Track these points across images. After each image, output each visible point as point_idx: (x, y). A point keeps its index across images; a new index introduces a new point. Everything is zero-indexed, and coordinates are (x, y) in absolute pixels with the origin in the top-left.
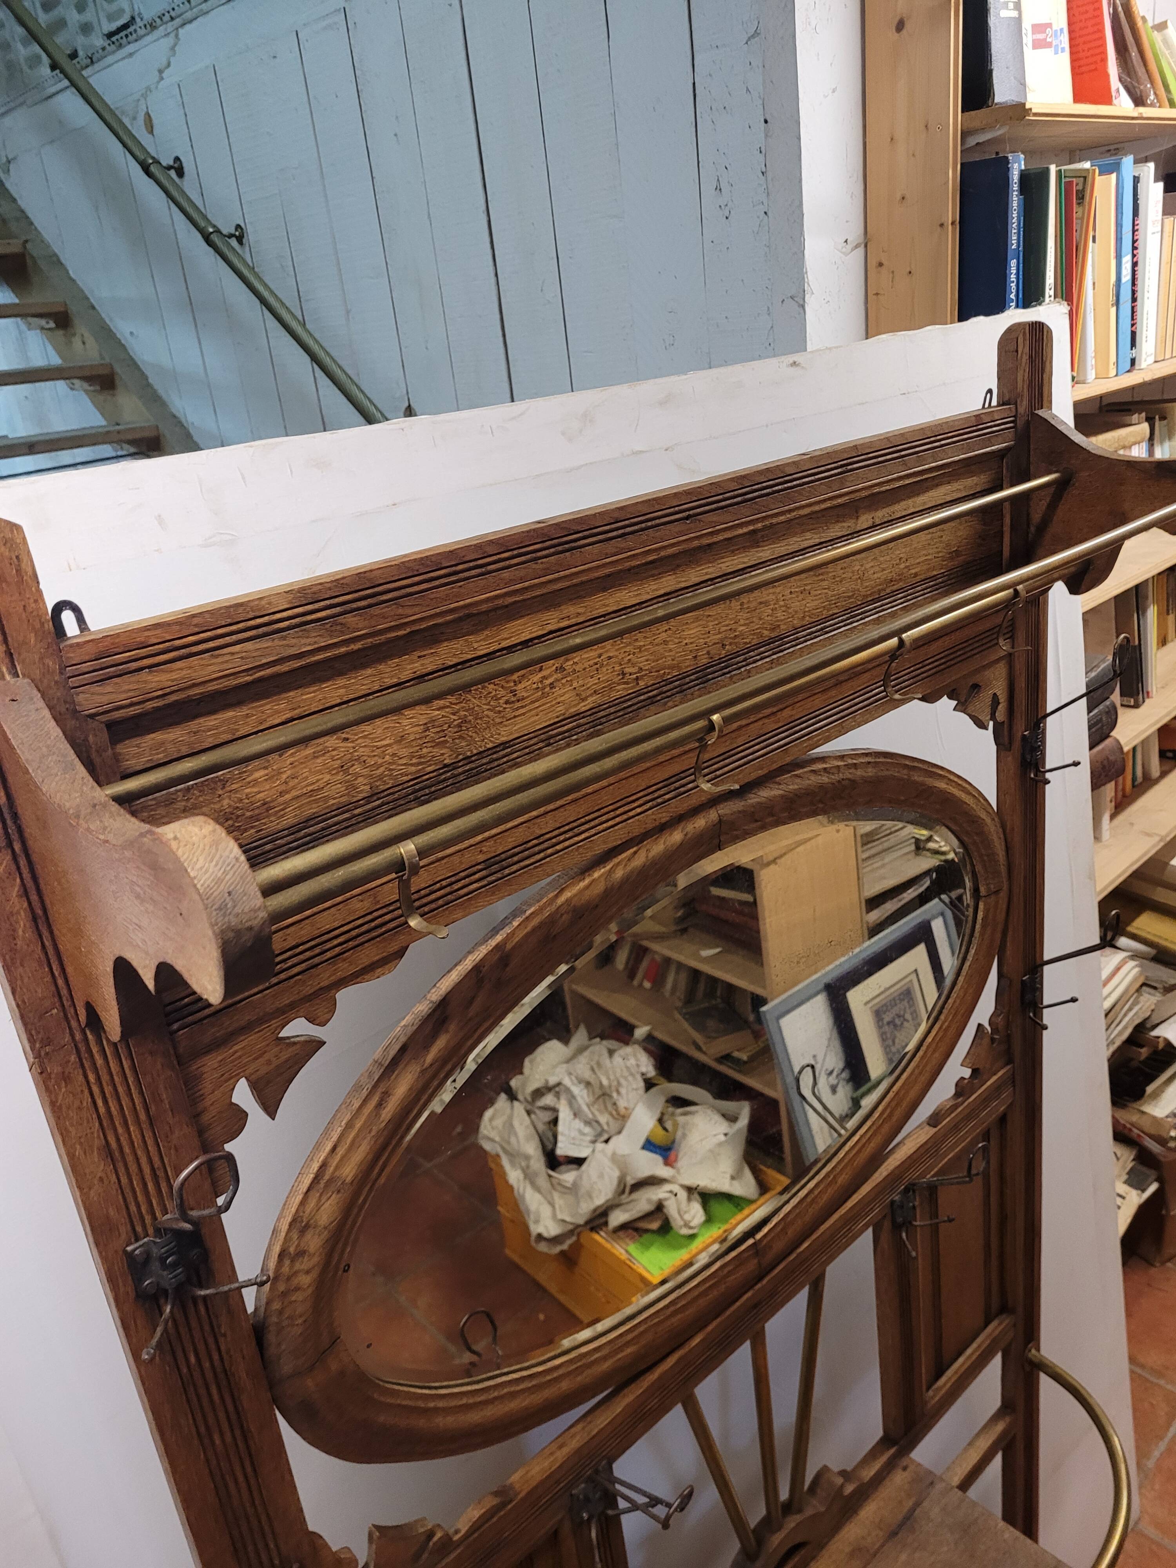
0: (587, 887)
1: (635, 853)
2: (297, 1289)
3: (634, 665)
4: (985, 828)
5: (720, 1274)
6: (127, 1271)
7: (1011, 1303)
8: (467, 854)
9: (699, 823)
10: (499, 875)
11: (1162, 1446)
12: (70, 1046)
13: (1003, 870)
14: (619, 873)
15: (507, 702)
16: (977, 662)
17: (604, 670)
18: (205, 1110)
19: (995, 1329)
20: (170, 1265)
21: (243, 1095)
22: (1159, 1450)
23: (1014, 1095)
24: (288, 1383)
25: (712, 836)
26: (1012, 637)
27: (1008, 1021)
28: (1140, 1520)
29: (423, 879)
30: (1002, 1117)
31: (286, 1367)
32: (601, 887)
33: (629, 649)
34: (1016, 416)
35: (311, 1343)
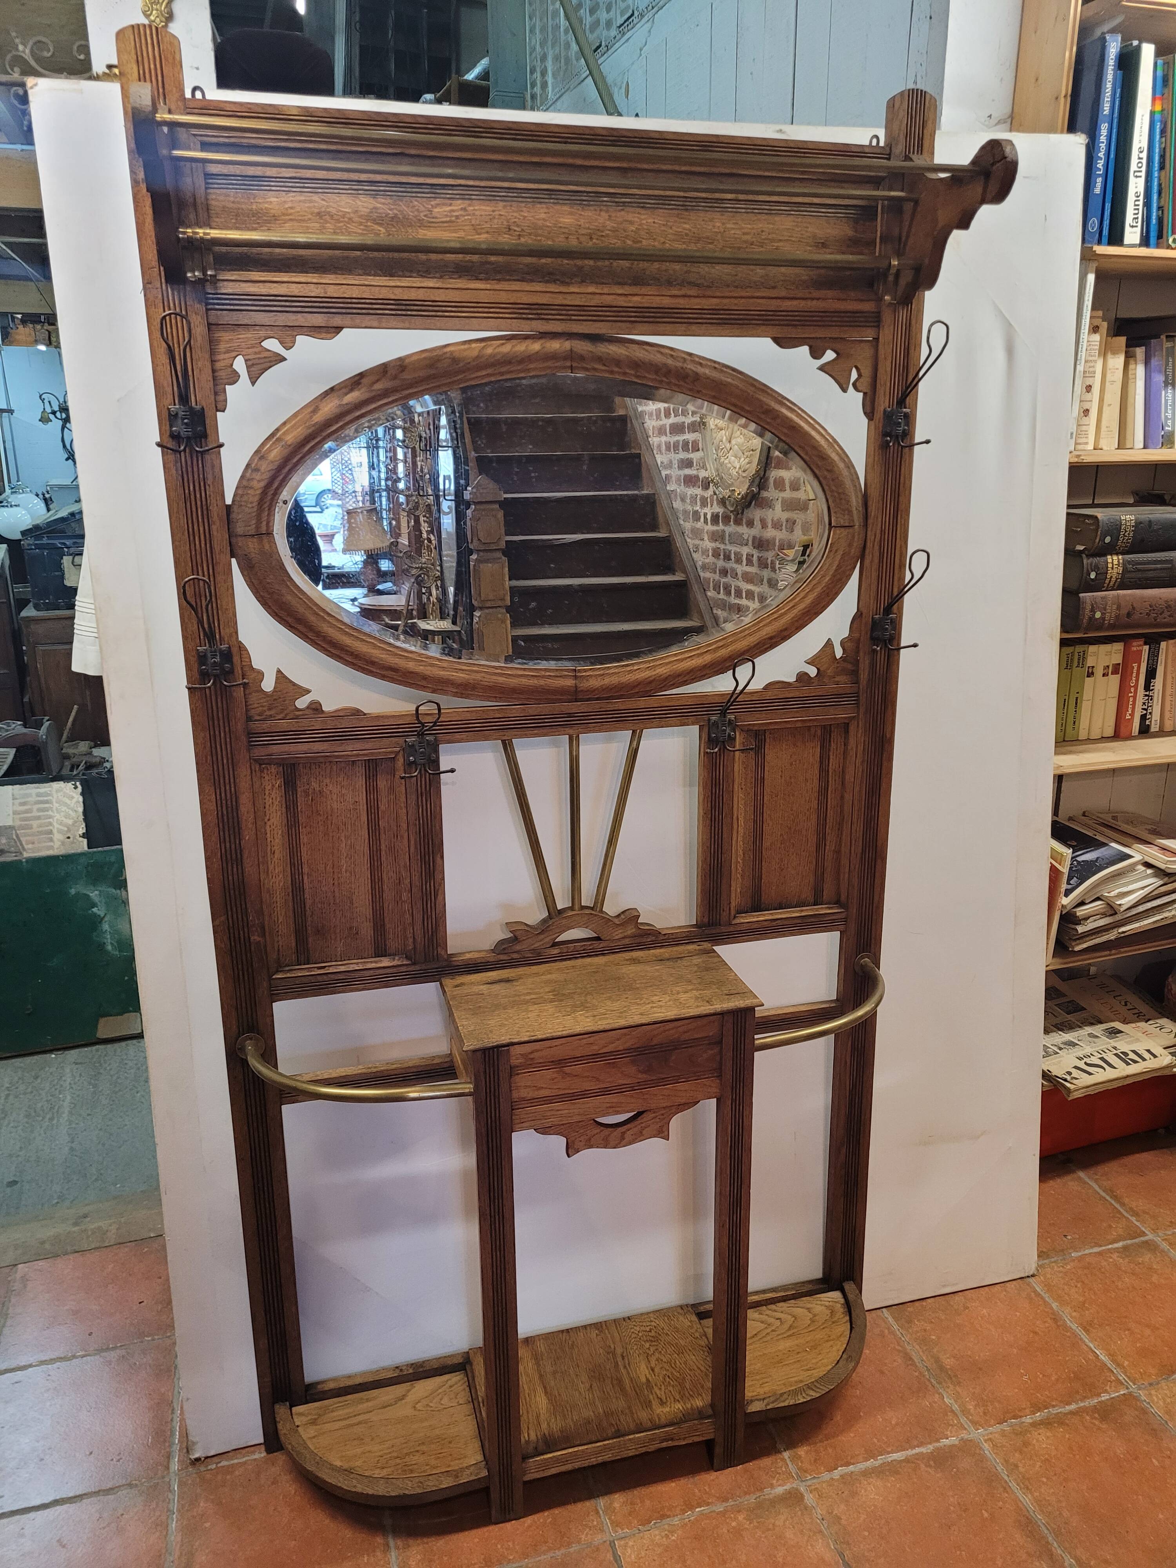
0: (465, 350)
1: (503, 344)
2: (251, 488)
3: (518, 226)
4: (836, 469)
5: (543, 673)
6: (167, 418)
7: (843, 898)
8: (384, 290)
9: (555, 345)
10: (404, 313)
11: (1096, 1250)
12: (159, 290)
13: (855, 512)
14: (489, 351)
15: (425, 216)
16: (834, 332)
17: (496, 221)
18: (219, 361)
19: (822, 910)
20: (186, 424)
21: (239, 364)
22: (1091, 1251)
23: (858, 713)
24: (240, 539)
25: (565, 359)
26: (878, 327)
27: (858, 647)
28: (1033, 1276)
29: (355, 292)
30: (845, 727)
31: (240, 529)
32: (475, 353)
33: (515, 214)
34: (890, 154)
35: (254, 522)
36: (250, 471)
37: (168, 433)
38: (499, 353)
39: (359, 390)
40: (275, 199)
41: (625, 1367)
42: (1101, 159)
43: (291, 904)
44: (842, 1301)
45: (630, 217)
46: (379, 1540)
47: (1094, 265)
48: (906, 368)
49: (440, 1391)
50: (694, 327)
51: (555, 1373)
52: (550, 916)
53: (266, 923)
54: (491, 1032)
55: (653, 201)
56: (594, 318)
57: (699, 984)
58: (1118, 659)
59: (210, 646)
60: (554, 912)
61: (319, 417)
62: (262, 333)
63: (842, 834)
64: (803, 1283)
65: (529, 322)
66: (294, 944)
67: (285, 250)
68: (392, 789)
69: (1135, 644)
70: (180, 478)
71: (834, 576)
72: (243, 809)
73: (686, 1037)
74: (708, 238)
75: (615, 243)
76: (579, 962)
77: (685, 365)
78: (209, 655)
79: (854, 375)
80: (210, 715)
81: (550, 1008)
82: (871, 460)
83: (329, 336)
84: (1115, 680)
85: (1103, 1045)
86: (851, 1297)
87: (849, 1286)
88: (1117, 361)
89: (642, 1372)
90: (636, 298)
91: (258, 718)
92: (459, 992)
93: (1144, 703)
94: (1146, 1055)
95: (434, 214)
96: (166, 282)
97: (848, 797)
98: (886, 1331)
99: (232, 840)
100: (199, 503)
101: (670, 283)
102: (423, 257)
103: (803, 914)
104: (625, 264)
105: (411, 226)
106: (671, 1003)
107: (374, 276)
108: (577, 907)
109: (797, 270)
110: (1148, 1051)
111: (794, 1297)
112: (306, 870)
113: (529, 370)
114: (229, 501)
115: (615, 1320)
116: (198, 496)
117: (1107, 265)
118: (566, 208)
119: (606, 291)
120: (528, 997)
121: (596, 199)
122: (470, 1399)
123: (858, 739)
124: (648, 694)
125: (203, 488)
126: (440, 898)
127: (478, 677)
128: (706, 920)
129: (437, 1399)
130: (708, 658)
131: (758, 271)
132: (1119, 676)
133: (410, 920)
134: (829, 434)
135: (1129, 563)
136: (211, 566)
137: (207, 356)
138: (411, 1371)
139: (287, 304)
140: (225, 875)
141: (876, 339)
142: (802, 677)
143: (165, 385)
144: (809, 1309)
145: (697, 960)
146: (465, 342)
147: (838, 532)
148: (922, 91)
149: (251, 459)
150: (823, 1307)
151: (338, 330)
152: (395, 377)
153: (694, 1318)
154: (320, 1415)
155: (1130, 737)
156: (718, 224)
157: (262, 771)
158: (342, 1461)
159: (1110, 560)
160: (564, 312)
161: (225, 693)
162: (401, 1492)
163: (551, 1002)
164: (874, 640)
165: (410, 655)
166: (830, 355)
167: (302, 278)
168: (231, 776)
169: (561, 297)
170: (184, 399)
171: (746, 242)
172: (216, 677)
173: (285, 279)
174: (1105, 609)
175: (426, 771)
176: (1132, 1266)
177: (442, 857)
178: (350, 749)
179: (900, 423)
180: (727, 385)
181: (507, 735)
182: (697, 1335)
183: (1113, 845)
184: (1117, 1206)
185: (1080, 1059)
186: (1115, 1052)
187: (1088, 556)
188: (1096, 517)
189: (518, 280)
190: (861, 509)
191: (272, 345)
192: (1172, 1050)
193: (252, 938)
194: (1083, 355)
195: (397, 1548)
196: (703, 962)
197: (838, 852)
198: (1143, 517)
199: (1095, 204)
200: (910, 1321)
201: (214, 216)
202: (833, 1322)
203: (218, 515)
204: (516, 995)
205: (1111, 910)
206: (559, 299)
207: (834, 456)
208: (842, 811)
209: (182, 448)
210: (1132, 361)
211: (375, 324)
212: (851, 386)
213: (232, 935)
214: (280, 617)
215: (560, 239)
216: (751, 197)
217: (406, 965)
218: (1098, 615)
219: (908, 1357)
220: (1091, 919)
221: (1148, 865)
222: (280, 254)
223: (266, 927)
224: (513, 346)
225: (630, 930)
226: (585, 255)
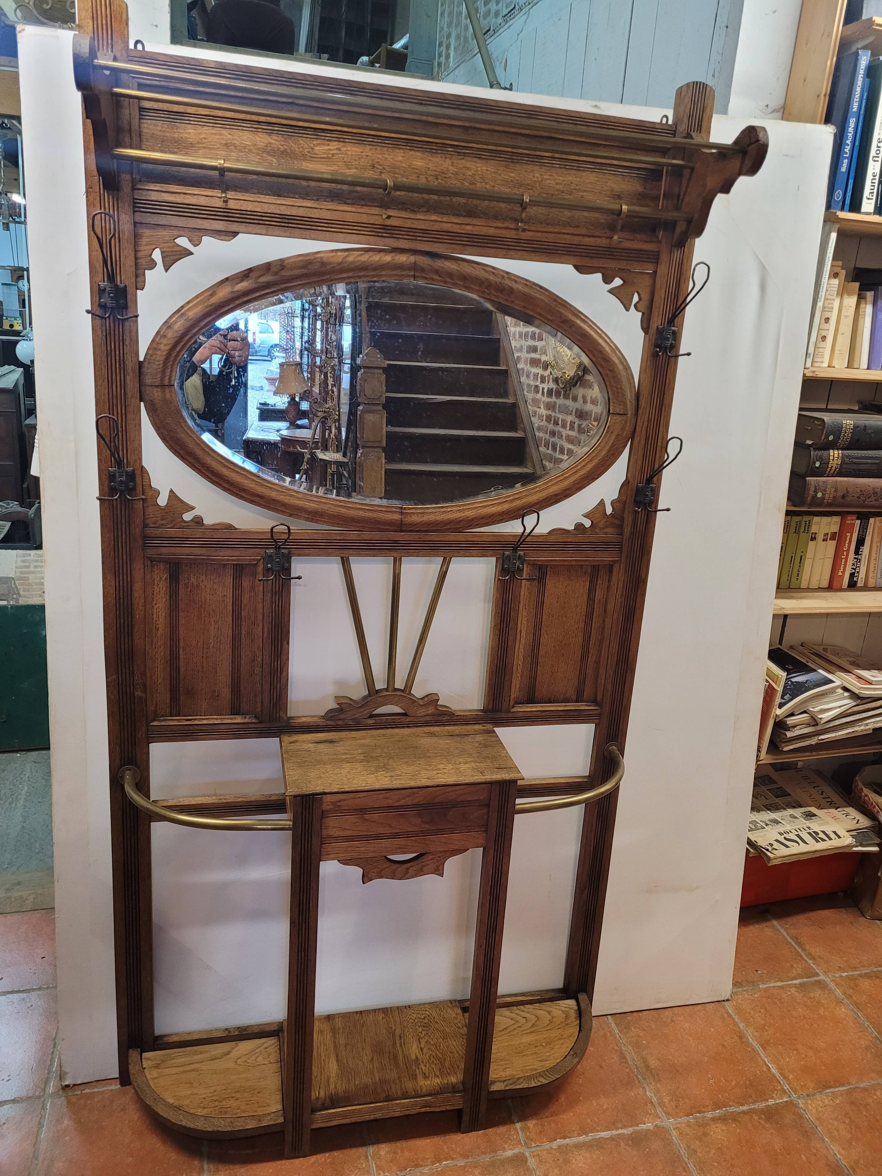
0: (332, 257)
1: (362, 254)
2: (159, 350)
3: (380, 165)
4: (616, 369)
5: (376, 508)
6: (97, 292)
7: (599, 698)
8: (272, 206)
9: (402, 258)
10: (286, 225)
11: (779, 984)
12: (98, 194)
13: (628, 404)
14: (351, 259)
15: (308, 152)
16: (623, 265)
17: (363, 160)
18: (141, 251)
19: (582, 706)
20: (111, 297)
21: (157, 255)
22: (775, 984)
23: (621, 557)
24: (148, 388)
25: (409, 269)
26: (657, 263)
27: (624, 508)
28: (728, 1000)
29: (249, 207)
30: (610, 568)
31: (148, 380)
32: (340, 260)
33: (379, 156)
34: (675, 131)
35: (159, 376)
36: (159, 337)
37: (97, 303)
38: (358, 261)
39: (247, 281)
40: (193, 131)
41: (401, 1045)
42: (848, 145)
43: (168, 669)
44: (576, 1008)
45: (468, 164)
46: (196, 1163)
47: (837, 226)
48: (677, 296)
49: (257, 1051)
50: (512, 253)
51: (346, 1045)
52: (370, 695)
53: (148, 683)
54: (310, 782)
55: (487, 154)
56: (435, 240)
57: (478, 757)
58: (835, 528)
59: (118, 468)
60: (372, 691)
61: (214, 300)
62: (176, 233)
63: (601, 650)
64: (547, 991)
65: (383, 239)
66: (168, 701)
67: (198, 170)
68: (253, 588)
69: (849, 518)
70: (104, 338)
71: (609, 451)
72: (136, 595)
73: (461, 798)
74: (528, 185)
75: (454, 183)
76: (389, 731)
77: (503, 281)
78: (117, 475)
79: (636, 298)
80: (115, 520)
81: (359, 767)
82: (644, 364)
83: (227, 238)
84: (832, 544)
85: (800, 824)
86: (582, 1005)
87: (582, 997)
88: (851, 301)
89: (413, 1050)
90: (468, 227)
91: (152, 526)
92: (292, 747)
93: (854, 564)
94: (833, 836)
95: (315, 151)
96: (104, 188)
97: (608, 621)
98: (609, 1034)
99: (126, 618)
100: (118, 358)
101: (496, 217)
102: (304, 183)
103: (567, 708)
104: (463, 200)
105: (296, 158)
106: (453, 771)
107: (266, 195)
108: (390, 689)
109: (597, 215)
110: (835, 832)
111: (540, 1001)
112: (182, 644)
113: (381, 276)
114: (141, 359)
115: (398, 1007)
116: (117, 353)
117: (846, 226)
118: (418, 154)
119: (445, 219)
120: (344, 757)
121: (443, 149)
122: (279, 1060)
123: (619, 577)
124: (457, 530)
125: (121, 347)
126: (284, 674)
127: (325, 507)
128: (490, 707)
129: (254, 1057)
130: (506, 507)
131: (566, 213)
132: (835, 542)
133: (260, 689)
134: (613, 342)
135: (847, 457)
136: (123, 408)
137: (132, 246)
138: (237, 1033)
139: (197, 211)
140: (119, 644)
141: (655, 272)
142: (579, 527)
143: (98, 266)
144: (549, 1012)
145: (479, 738)
146: (332, 251)
147: (614, 418)
148: (704, 84)
149: (161, 328)
150: (560, 1012)
151: (234, 234)
152: (276, 274)
153: (459, 1011)
154: (163, 1061)
155: (841, 590)
156: (537, 175)
157: (152, 566)
158: (174, 1099)
159: (832, 454)
160: (411, 234)
161: (128, 505)
162: (216, 1129)
163: (361, 762)
164: (637, 503)
165: (274, 487)
166: (617, 282)
167: (209, 192)
168: (129, 569)
169: (409, 221)
170: (111, 278)
171: (558, 190)
172: (121, 492)
173: (196, 193)
174: (825, 491)
175: (280, 576)
176: (805, 999)
177: (288, 643)
178: (223, 555)
179: (668, 338)
180: (534, 298)
181: (345, 553)
182: (460, 1025)
183: (820, 671)
184: (800, 950)
185: (781, 834)
186: (809, 831)
187: (815, 449)
188: (823, 420)
189: (378, 207)
190: (633, 402)
191: (183, 242)
192: (854, 833)
193: (136, 693)
194: (822, 294)
195: (209, 1171)
196: (484, 740)
197: (598, 663)
198: (860, 422)
199: (841, 180)
200: (628, 1028)
201: (145, 140)
202: (567, 1024)
203: (132, 369)
204: (335, 754)
205: (814, 722)
206: (408, 224)
207: (615, 359)
208: (603, 633)
209: (107, 315)
210: (863, 301)
211: (264, 232)
212: (632, 307)
213: (121, 690)
214: (175, 450)
215: (413, 178)
216: (564, 156)
217: (254, 723)
218: (819, 495)
219: (622, 1056)
220: (798, 727)
221: (845, 689)
222: (194, 173)
223: (148, 687)
224: (370, 257)
225: (431, 710)
226: (430, 191)
